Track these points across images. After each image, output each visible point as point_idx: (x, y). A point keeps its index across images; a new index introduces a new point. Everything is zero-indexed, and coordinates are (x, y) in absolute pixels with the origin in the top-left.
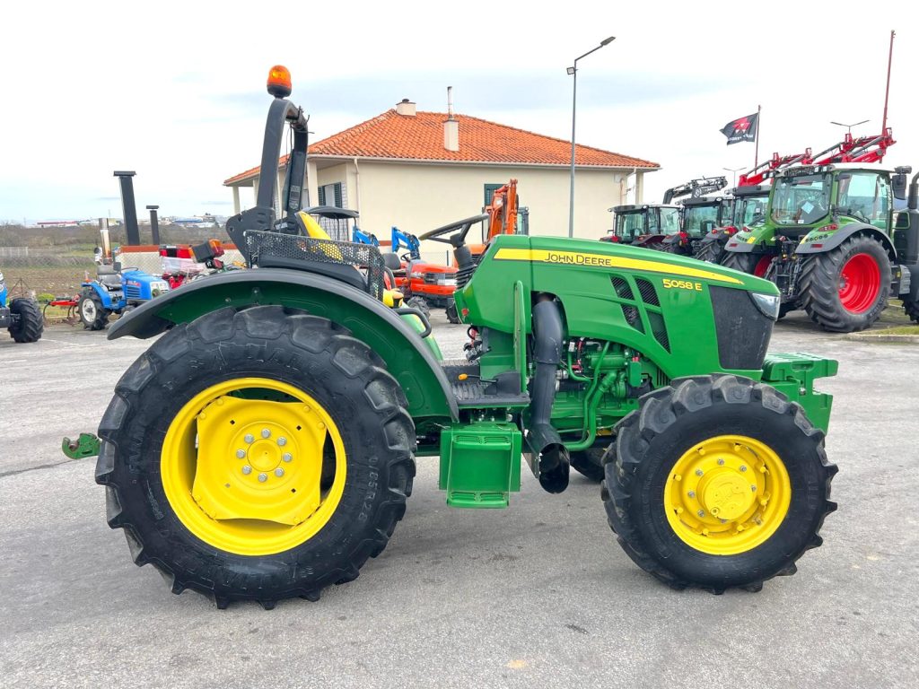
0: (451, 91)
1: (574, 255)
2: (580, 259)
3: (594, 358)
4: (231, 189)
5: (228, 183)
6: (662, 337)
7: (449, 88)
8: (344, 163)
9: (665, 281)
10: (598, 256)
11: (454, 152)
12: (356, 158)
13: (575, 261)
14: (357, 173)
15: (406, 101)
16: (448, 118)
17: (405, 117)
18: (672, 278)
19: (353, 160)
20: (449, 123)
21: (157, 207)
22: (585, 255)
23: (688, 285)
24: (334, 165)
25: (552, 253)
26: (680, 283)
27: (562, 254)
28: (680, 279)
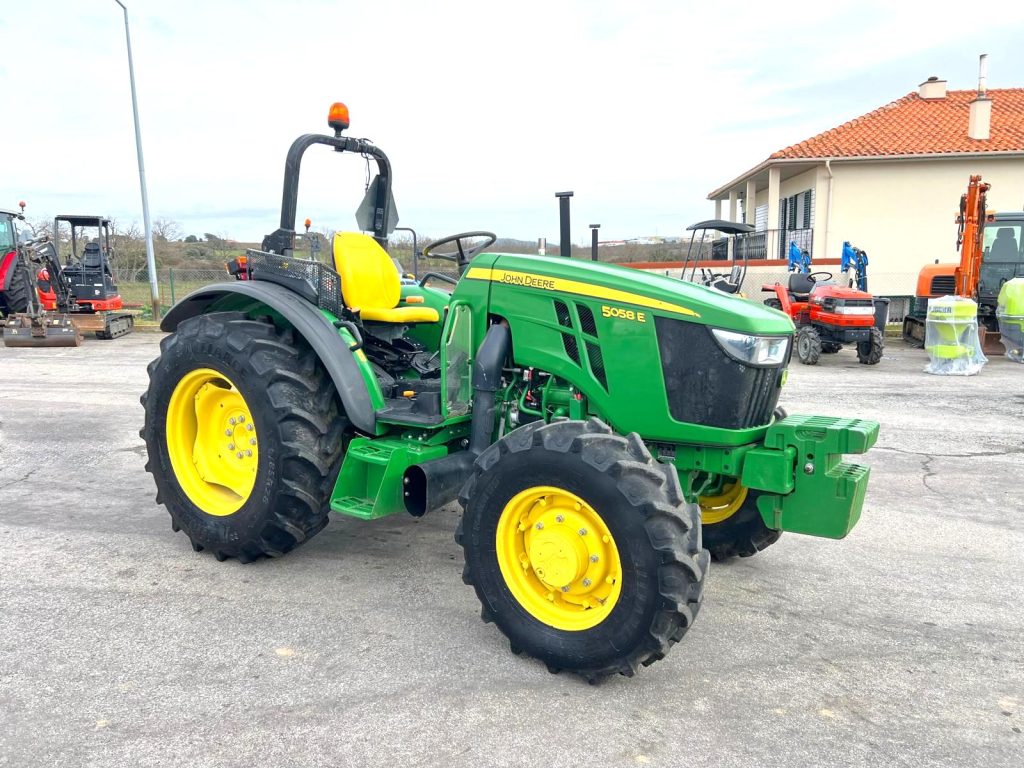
0: (985, 60)
1: (522, 275)
2: (529, 281)
3: (544, 390)
4: (714, 202)
5: (712, 197)
6: (600, 373)
7: (982, 57)
8: (816, 166)
9: (604, 308)
10: (543, 278)
11: (980, 141)
12: (828, 161)
13: (524, 282)
14: (830, 178)
15: (933, 80)
16: (977, 96)
17: (928, 101)
18: (611, 306)
19: (824, 162)
20: (977, 103)
21: (599, 226)
22: (533, 276)
23: (630, 315)
24: (807, 170)
25: (508, 273)
26: (620, 311)
27: (515, 274)
28: (622, 307)
